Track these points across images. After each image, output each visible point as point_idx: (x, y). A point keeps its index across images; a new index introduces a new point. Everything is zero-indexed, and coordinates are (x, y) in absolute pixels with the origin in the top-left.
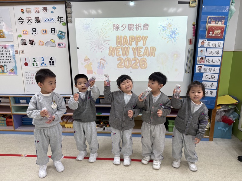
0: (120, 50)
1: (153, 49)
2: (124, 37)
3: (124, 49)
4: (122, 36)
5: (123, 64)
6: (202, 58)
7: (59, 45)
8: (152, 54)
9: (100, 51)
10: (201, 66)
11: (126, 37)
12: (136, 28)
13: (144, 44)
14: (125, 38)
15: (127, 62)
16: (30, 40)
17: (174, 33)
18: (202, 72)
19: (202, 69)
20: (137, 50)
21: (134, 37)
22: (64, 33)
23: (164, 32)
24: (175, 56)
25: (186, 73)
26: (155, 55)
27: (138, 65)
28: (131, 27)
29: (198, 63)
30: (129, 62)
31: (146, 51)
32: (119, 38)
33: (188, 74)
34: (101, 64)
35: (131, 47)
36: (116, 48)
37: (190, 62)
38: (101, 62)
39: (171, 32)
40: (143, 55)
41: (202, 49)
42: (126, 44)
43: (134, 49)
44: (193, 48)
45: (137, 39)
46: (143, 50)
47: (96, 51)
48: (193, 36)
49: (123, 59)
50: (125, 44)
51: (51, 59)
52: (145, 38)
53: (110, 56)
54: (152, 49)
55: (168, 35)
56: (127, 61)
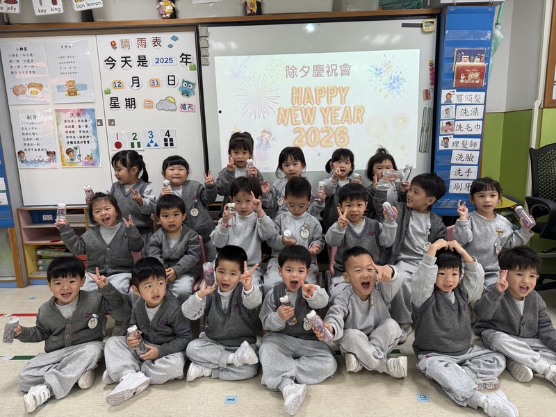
0: (299, 112)
1: (361, 110)
2: (305, 89)
3: (306, 110)
4: (302, 88)
5: (304, 140)
6: (448, 123)
7: (184, 107)
8: (358, 120)
9: (261, 116)
10: (447, 138)
11: (310, 89)
12: (328, 71)
13: (343, 100)
14: (308, 90)
15: (311, 135)
16: (126, 99)
17: (396, 79)
18: (450, 148)
19: (450, 144)
20: (329, 112)
21: (324, 88)
22: (193, 84)
23: (379, 78)
24: (401, 121)
25: (420, 153)
26: (362, 121)
27: (333, 140)
28: (318, 71)
29: (441, 133)
30: (315, 135)
31: (347, 114)
32: (296, 91)
33: (424, 153)
34: (262, 140)
35: (318, 107)
36: (290, 110)
37: (427, 131)
38: (262, 136)
39: (391, 77)
40: (341, 121)
41: (449, 106)
42: (310, 102)
43: (324, 111)
44: (432, 107)
45: (330, 92)
46: (340, 112)
47: (253, 116)
48: (431, 84)
49: (304, 130)
50: (307, 102)
51: (168, 134)
52: (344, 89)
53: (279, 124)
54: (358, 109)
55: (386, 84)
56: (311, 133)
